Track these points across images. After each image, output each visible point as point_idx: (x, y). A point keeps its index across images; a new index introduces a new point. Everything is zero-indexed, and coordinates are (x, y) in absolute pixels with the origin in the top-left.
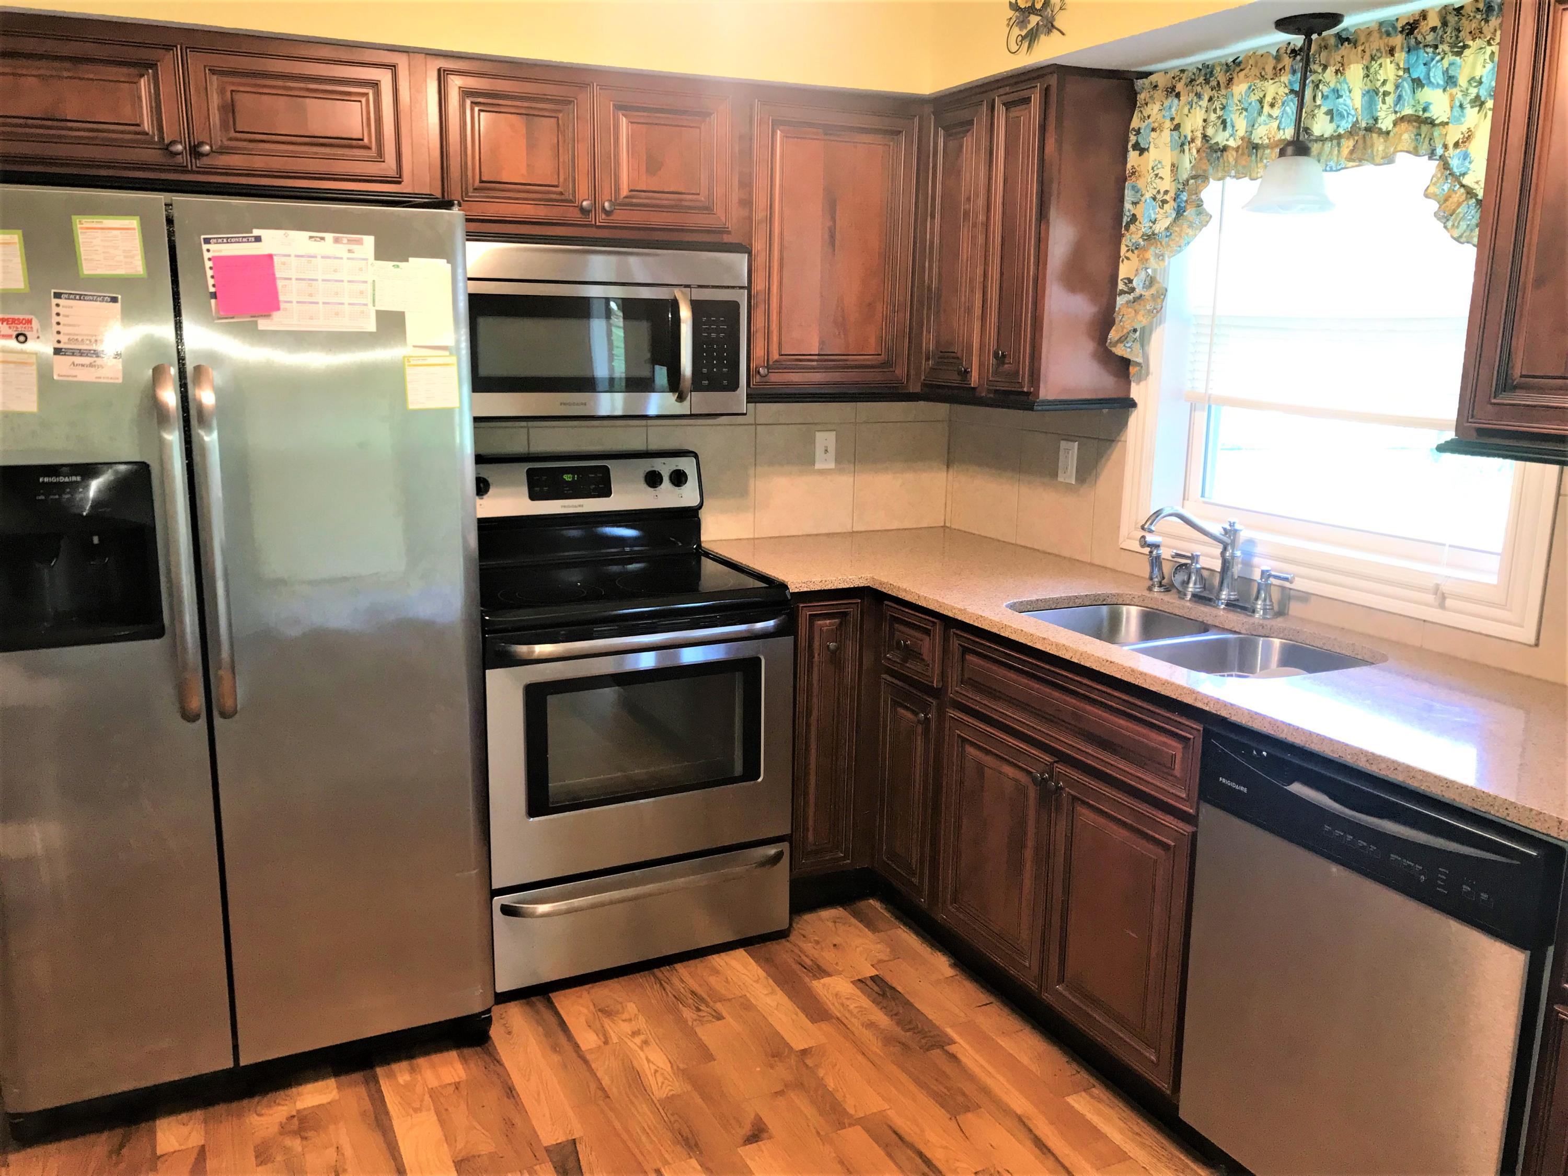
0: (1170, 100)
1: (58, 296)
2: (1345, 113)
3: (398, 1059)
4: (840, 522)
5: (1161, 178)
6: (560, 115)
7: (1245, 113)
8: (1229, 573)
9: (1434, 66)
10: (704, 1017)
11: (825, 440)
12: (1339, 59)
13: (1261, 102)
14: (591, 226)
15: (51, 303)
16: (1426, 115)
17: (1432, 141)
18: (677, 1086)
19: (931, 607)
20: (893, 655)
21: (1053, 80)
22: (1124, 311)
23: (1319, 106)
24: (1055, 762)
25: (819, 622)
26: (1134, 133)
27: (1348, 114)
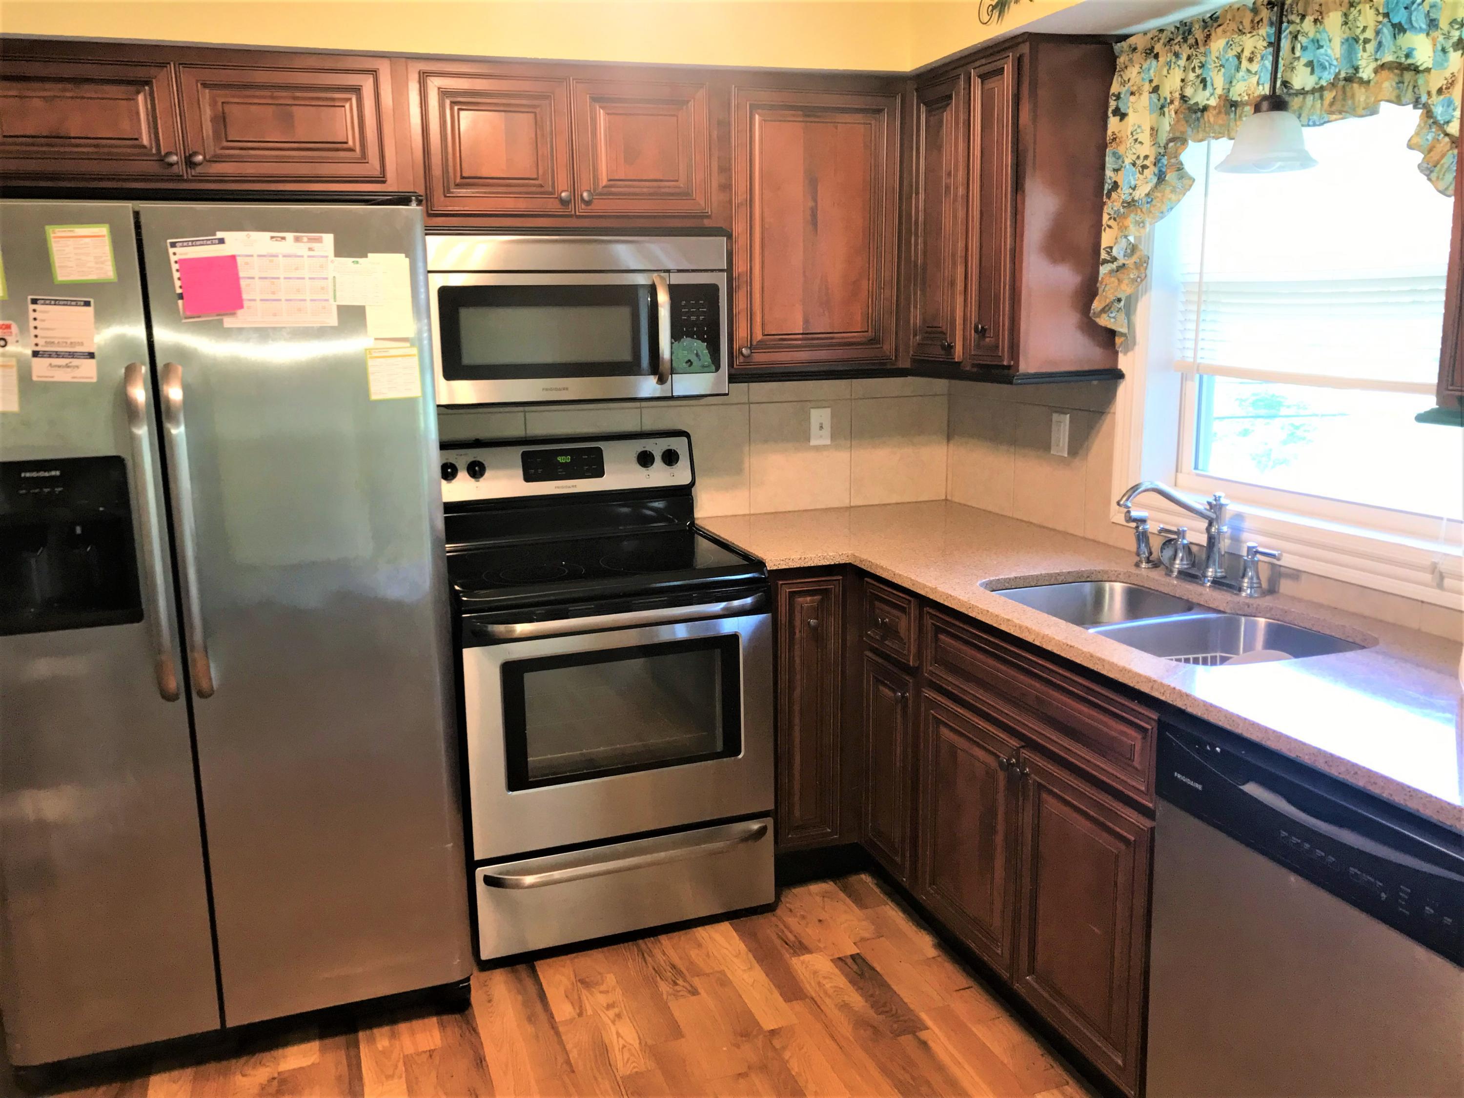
0: (1148, 61)
1: (34, 301)
2: (1327, 64)
3: (380, 1025)
4: (838, 497)
5: (1141, 143)
6: (538, 110)
7: (1223, 70)
8: (1215, 549)
9: (1415, 9)
10: (679, 991)
11: (820, 417)
12: (1317, 7)
13: (1239, 57)
14: (571, 216)
15: (27, 309)
16: (1410, 61)
17: (1416, 90)
18: (643, 1063)
19: (905, 585)
20: (874, 632)
21: (1025, 49)
22: (1107, 280)
23: (1299, 58)
24: (1020, 747)
25: (799, 599)
26: (1114, 98)
27: (1330, 65)
